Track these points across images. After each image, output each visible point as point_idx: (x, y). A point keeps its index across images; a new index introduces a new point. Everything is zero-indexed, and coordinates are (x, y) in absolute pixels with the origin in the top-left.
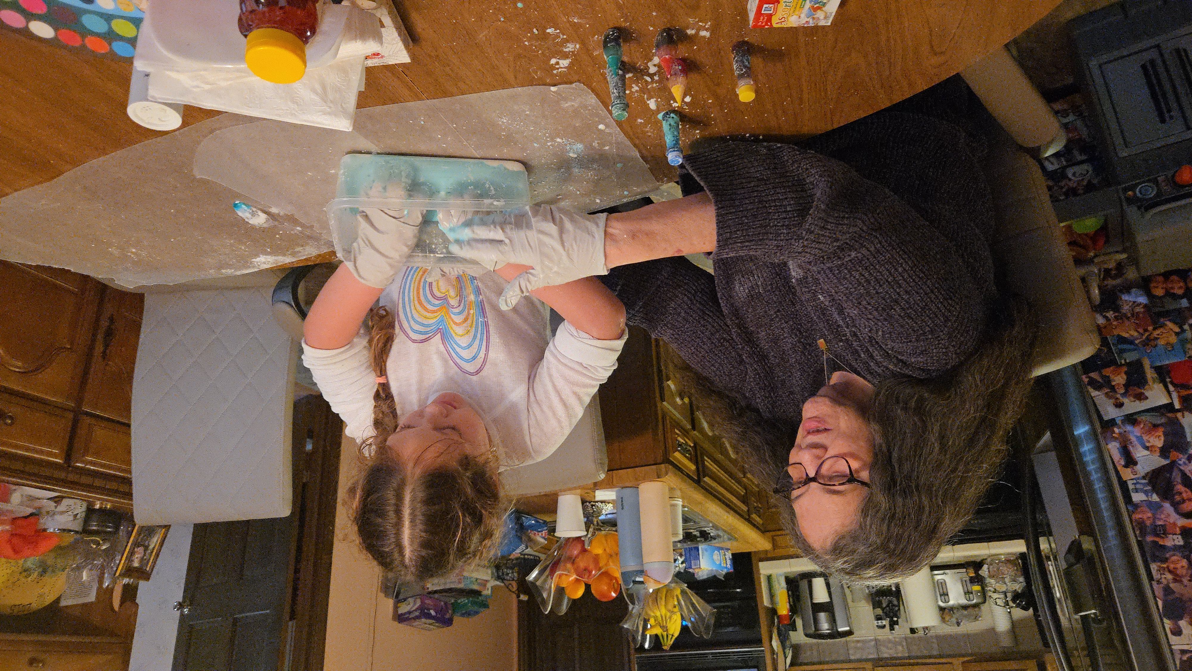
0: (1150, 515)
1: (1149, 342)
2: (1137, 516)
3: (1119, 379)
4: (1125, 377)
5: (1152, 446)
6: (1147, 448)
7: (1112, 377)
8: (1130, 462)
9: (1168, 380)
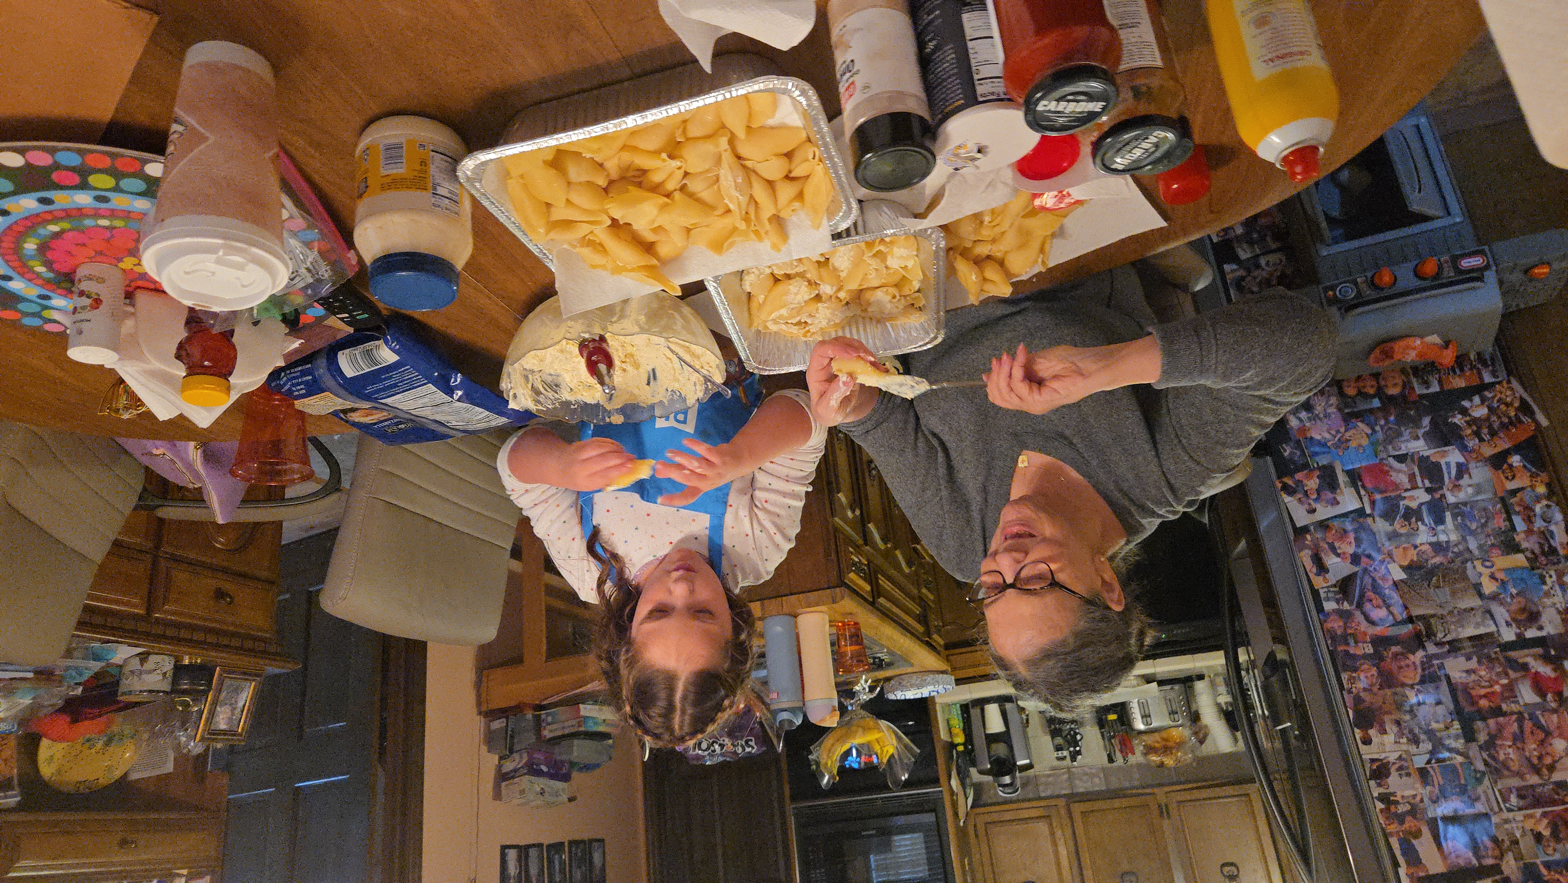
0: (1341, 624)
1: (1343, 443)
2: (1329, 625)
3: (1312, 484)
4: (1317, 481)
5: (1344, 553)
6: (1338, 555)
7: (1305, 482)
8: (1322, 569)
9: (1360, 484)
